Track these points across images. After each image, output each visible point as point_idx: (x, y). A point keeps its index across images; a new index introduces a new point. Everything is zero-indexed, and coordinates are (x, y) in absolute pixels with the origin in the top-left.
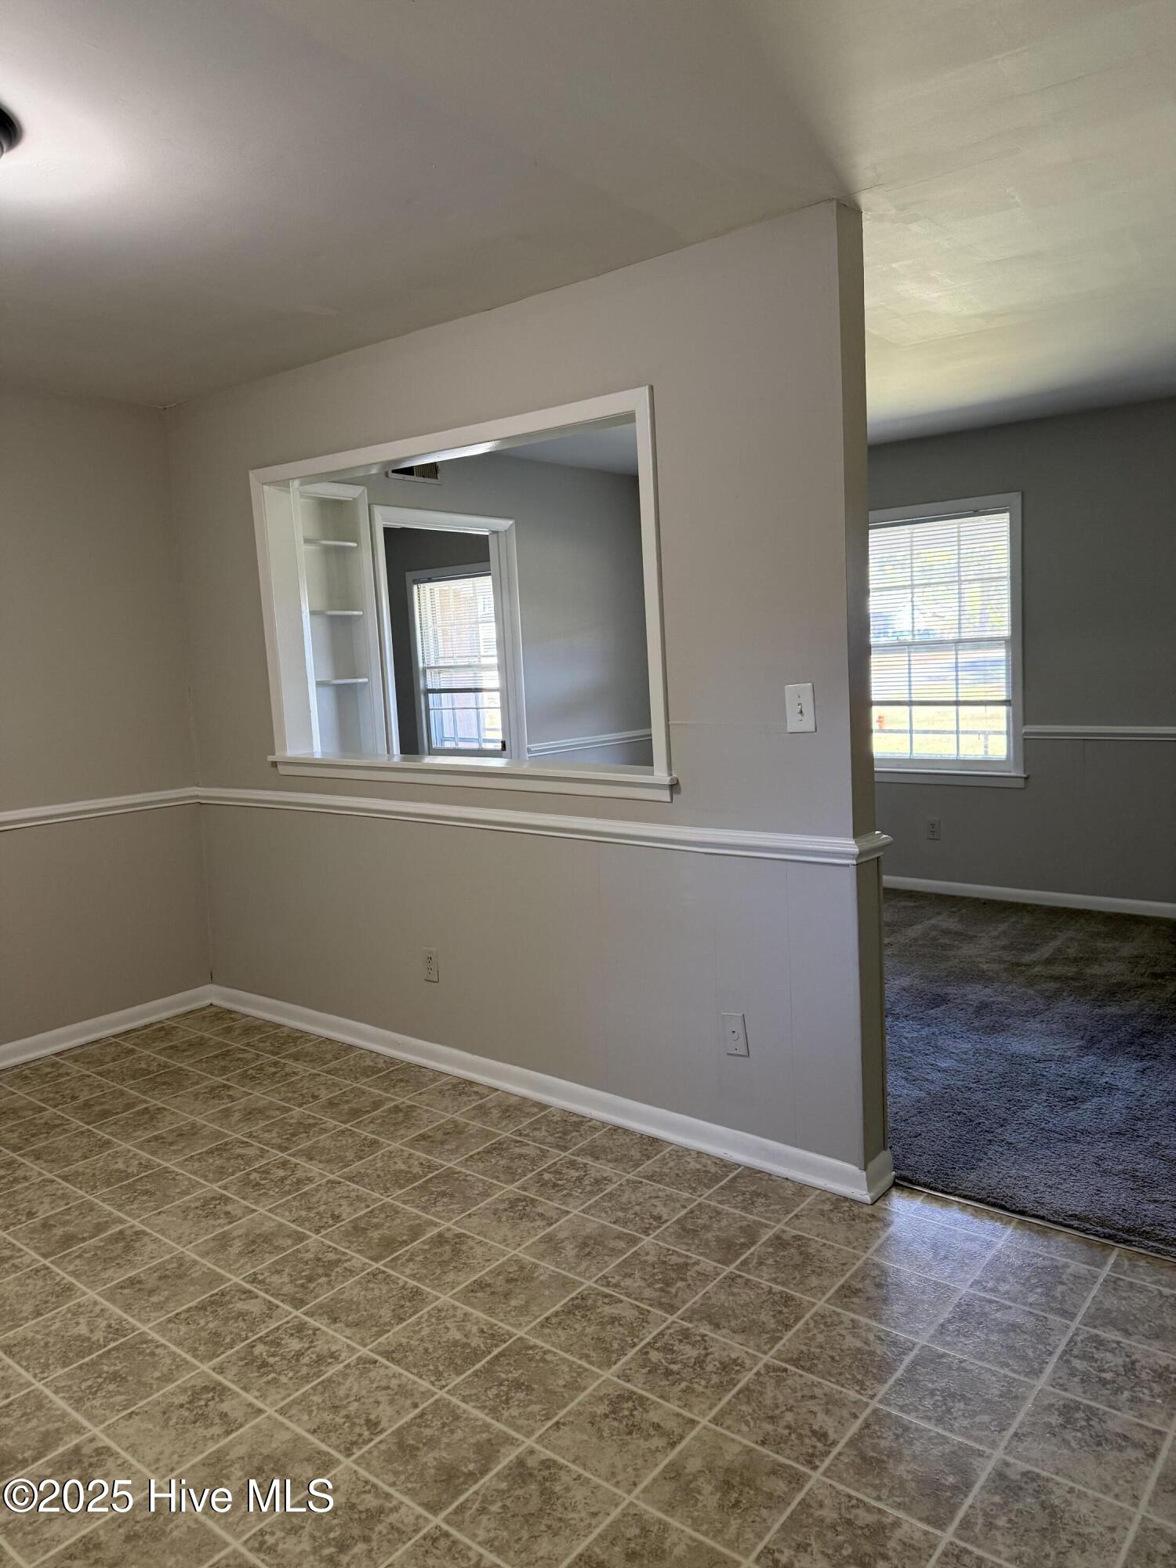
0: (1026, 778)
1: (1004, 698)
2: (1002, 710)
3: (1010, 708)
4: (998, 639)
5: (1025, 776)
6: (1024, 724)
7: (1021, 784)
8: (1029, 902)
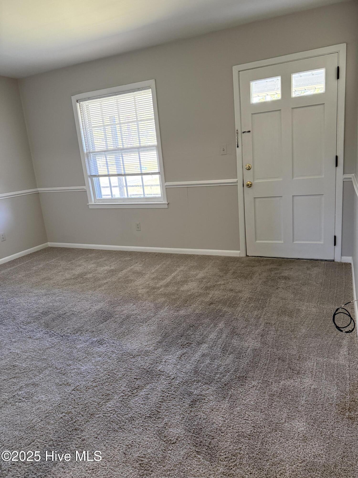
0: (168, 204)
1: (158, 171)
2: (157, 177)
3: (160, 175)
4: (153, 146)
5: (167, 203)
6: (165, 182)
7: (166, 206)
8: (173, 253)
